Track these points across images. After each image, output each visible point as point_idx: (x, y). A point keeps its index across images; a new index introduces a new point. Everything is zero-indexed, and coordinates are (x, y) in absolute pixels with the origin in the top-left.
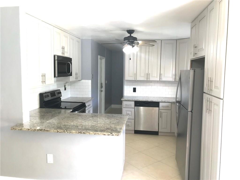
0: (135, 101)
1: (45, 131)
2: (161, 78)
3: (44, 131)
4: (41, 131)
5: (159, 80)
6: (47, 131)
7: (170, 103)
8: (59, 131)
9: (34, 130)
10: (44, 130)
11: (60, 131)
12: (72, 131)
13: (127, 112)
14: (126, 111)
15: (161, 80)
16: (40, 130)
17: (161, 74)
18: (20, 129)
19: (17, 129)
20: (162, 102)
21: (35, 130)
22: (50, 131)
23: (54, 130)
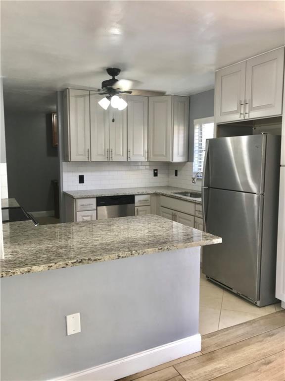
0: (97, 197)
1: (90, 262)
2: (129, 157)
3: (88, 263)
4: (81, 264)
5: (126, 160)
6: (96, 260)
7: (149, 196)
8: (120, 254)
9: (65, 266)
10: (89, 259)
11: (123, 256)
12: (146, 250)
13: (84, 218)
14: (82, 216)
15: (129, 160)
16: (80, 262)
17: (129, 151)
18: (26, 270)
19: (19, 273)
20: (139, 195)
21: (67, 264)
22: (103, 260)
23: (111, 256)
